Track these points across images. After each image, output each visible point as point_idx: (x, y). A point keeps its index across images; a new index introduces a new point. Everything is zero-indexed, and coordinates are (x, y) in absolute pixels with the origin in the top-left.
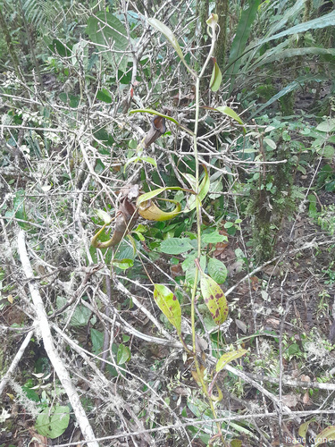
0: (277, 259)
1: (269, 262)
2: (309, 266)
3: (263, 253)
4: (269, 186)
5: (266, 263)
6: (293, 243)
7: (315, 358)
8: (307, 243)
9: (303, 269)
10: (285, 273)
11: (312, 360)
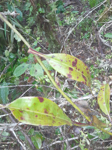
0: (64, 46)
1: (61, 50)
2: (75, 41)
3: (57, 48)
4: (40, 10)
5: (61, 51)
6: (64, 36)
7: (107, 68)
8: (68, 33)
9: (73, 44)
10: (69, 50)
11: (106, 69)
